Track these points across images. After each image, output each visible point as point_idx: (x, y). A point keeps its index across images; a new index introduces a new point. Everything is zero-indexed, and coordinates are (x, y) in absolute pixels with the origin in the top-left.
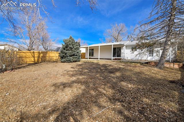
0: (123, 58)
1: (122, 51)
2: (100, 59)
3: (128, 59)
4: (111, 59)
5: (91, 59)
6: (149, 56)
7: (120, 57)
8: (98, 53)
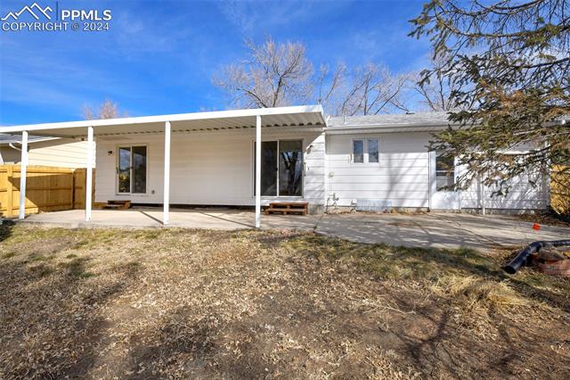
0: (312, 203)
1: (309, 161)
2: (173, 207)
3: (339, 203)
4: (252, 209)
5: (133, 206)
6: (434, 186)
7: (300, 194)
8: (163, 166)
